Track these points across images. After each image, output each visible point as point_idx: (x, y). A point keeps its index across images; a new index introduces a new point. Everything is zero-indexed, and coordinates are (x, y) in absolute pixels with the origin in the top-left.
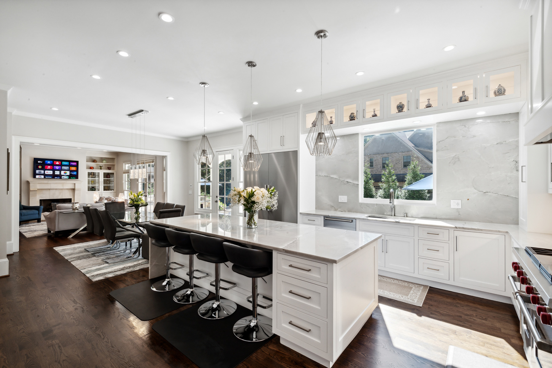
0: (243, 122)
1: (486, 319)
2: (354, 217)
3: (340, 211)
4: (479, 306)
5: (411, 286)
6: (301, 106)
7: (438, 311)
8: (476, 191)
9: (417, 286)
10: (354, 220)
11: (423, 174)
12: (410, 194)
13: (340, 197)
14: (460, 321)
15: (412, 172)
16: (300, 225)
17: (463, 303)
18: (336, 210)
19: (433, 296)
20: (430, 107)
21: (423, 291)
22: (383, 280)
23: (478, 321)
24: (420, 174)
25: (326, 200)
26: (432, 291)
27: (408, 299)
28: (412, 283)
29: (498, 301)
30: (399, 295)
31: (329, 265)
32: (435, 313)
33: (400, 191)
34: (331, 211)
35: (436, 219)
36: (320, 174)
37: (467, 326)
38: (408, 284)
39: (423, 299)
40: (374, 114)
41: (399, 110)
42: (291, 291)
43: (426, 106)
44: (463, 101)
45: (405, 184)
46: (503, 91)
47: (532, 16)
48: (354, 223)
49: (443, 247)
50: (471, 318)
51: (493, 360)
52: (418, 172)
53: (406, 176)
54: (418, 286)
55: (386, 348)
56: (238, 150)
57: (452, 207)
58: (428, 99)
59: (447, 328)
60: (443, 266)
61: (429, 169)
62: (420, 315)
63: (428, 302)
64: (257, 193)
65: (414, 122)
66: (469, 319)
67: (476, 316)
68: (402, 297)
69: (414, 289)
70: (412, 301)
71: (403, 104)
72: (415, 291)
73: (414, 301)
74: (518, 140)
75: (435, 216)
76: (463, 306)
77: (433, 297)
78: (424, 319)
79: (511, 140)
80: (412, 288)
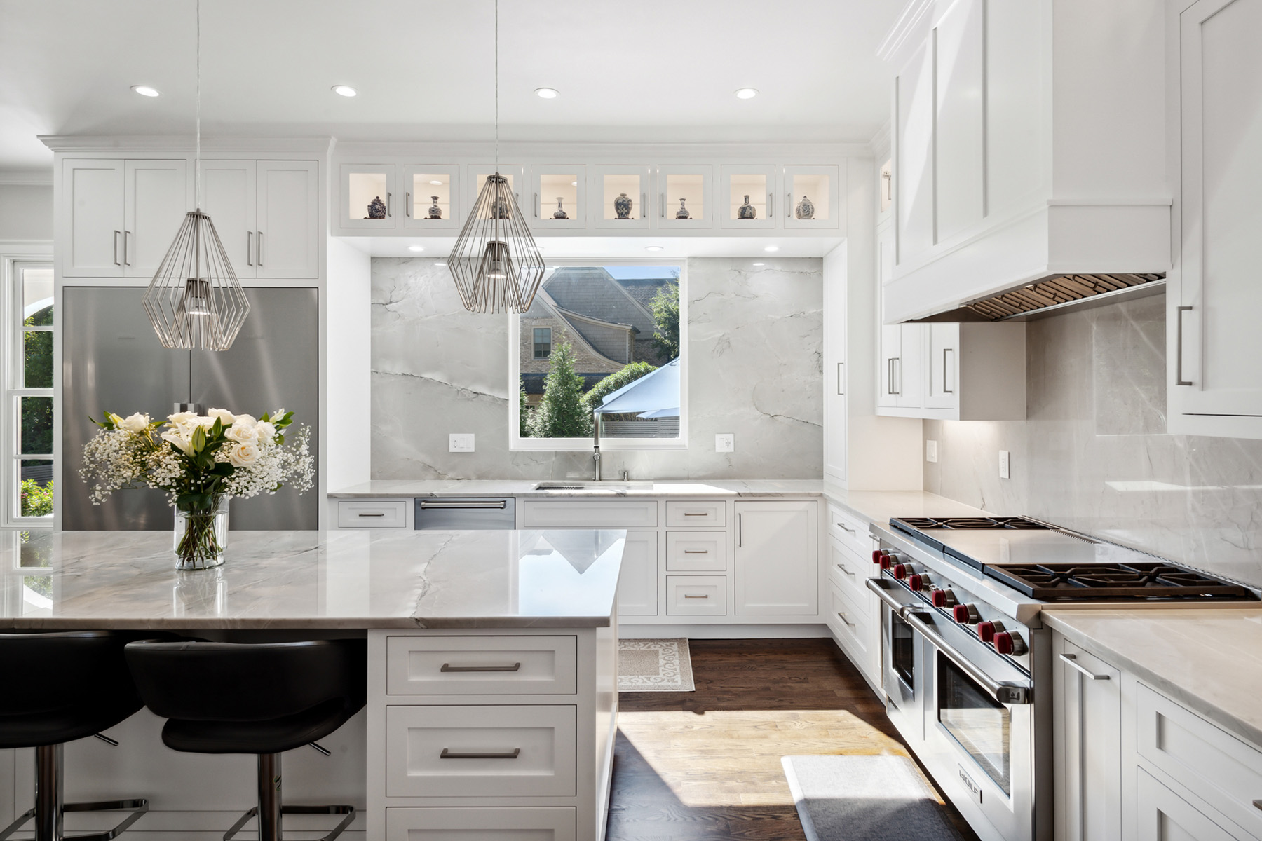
0: (56, 151)
1: (806, 681)
2: (510, 492)
3: (453, 479)
4: (785, 657)
5: (653, 648)
6: (333, 142)
7: (726, 689)
8: (758, 413)
9: (664, 644)
10: (510, 501)
11: (582, 375)
12: (554, 424)
13: (452, 436)
14: (771, 699)
15: (558, 369)
16: (329, 533)
17: (757, 658)
18: (439, 476)
19: (704, 659)
20: (686, 218)
21: (681, 653)
22: (626, 649)
23: (798, 687)
24: (576, 374)
25: (403, 447)
26: (700, 649)
27: (663, 680)
28: (652, 640)
29: (807, 637)
30: (640, 677)
31: (583, 636)
32: (725, 696)
33: (532, 417)
34: (424, 480)
35: (688, 479)
36: (387, 367)
37: (787, 704)
38: (645, 645)
39: (689, 671)
40: (561, 211)
41: (622, 214)
42: (445, 751)
43: (678, 213)
44: (747, 218)
45: (542, 400)
46: (811, 210)
47: (898, 78)
48: (509, 509)
49: (716, 542)
50: (784, 687)
51: (855, 758)
52: (572, 371)
53: (547, 379)
54: (667, 645)
55: (677, 819)
56: (7, 262)
57: (718, 450)
58: (681, 200)
59: (759, 722)
60: (716, 586)
61: (590, 364)
62: (700, 711)
63: (701, 675)
64: (238, 433)
65: (649, 249)
66: (784, 690)
67: (790, 678)
68: (649, 679)
69: (663, 654)
70: (674, 684)
71: (630, 200)
72: (666, 658)
73: (677, 682)
74: (822, 312)
75: (684, 474)
76: (761, 666)
77: (704, 661)
78: (712, 717)
79: (811, 311)
80: (658, 651)
